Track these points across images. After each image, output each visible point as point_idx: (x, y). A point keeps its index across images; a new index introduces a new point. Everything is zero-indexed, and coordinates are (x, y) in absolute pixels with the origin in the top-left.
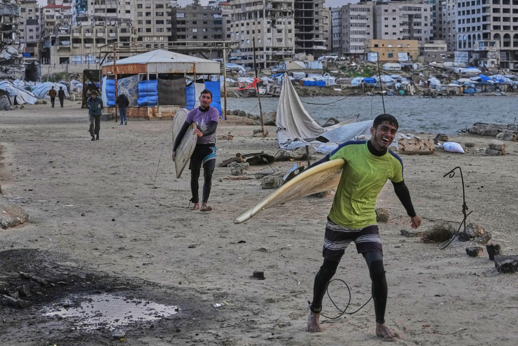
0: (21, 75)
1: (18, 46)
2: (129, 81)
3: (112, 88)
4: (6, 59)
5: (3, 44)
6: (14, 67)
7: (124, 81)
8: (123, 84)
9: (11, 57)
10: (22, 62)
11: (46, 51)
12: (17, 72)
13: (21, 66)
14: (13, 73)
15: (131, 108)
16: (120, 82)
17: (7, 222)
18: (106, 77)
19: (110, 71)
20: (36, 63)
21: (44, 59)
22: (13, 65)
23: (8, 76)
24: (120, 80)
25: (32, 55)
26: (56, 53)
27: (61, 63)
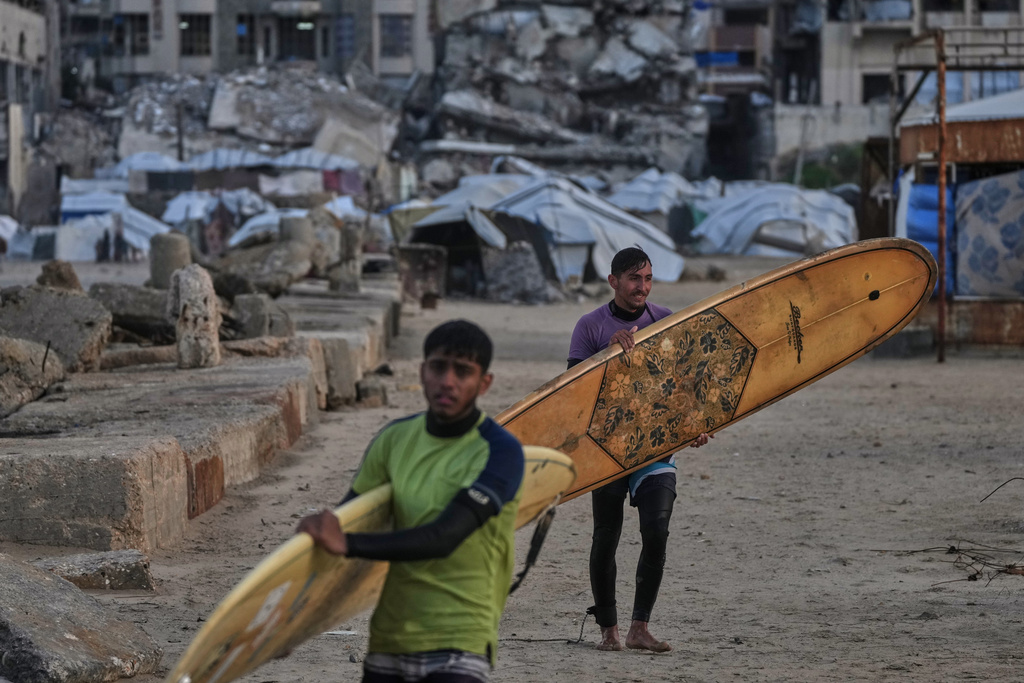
0: (687, 149)
1: (676, 21)
2: (1006, 192)
3: (928, 221)
4: (621, 79)
5: (611, 12)
6: (655, 114)
7: (985, 191)
8: (978, 205)
9: (645, 69)
10: (692, 93)
11: (802, 43)
12: (671, 136)
13: (687, 109)
14: (652, 142)
15: (1009, 307)
16: (969, 193)
17: (67, 669)
18: (911, 176)
19: (928, 149)
20: (757, 99)
21: (794, 81)
22: (654, 107)
23: (630, 156)
24: (966, 187)
25: (747, 60)
26: (846, 51)
27: (867, 98)
